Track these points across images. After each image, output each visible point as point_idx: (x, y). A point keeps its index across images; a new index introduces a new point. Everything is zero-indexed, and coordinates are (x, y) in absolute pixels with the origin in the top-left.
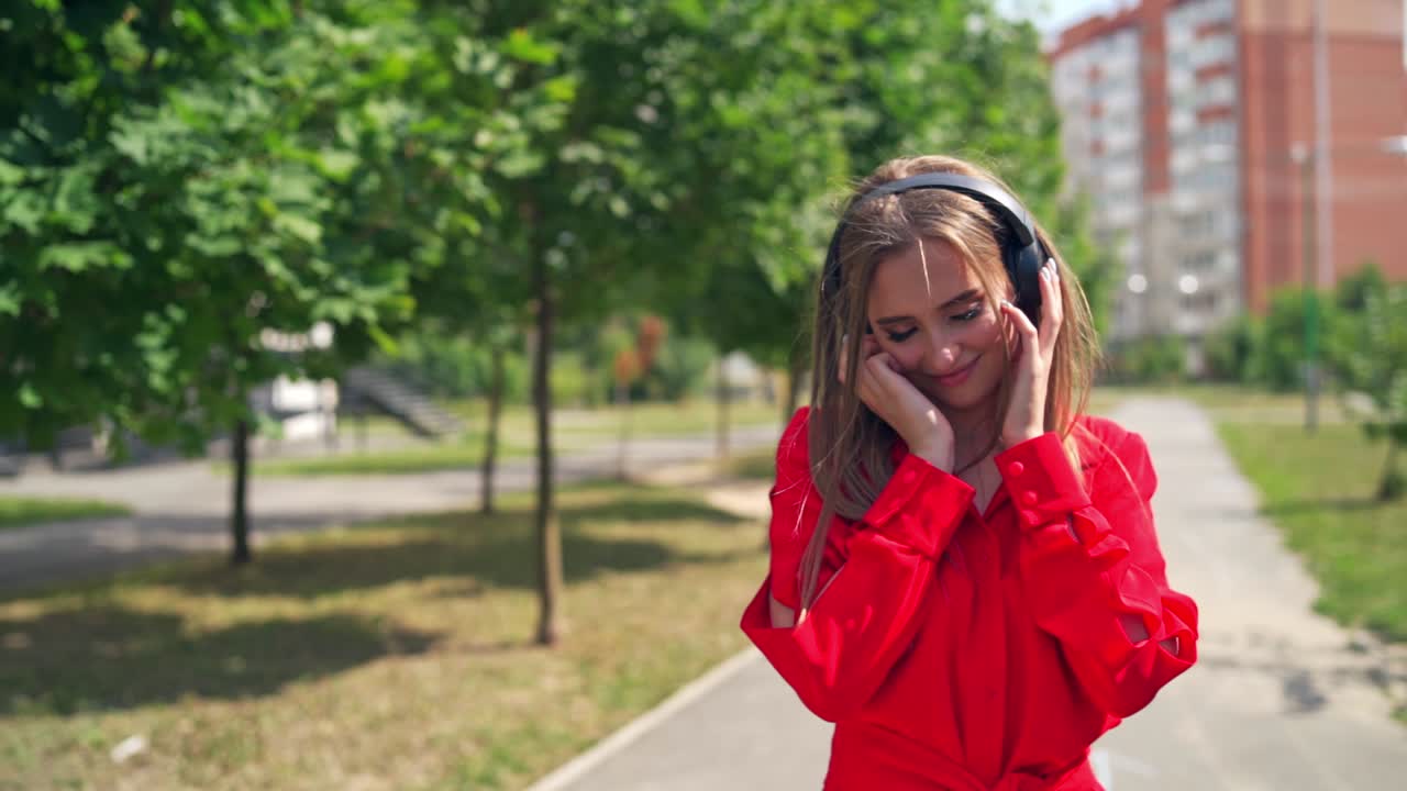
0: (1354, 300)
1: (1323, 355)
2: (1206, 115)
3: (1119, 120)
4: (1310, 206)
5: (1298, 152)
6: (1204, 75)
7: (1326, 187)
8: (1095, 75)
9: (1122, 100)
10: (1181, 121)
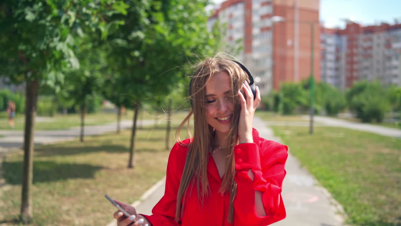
0: (307, 86)
1: (298, 103)
2: (263, 30)
3: (238, 30)
4: (293, 59)
5: (289, 43)
6: (263, 17)
7: (297, 53)
8: (231, 16)
9: (239, 24)
10: (256, 31)
